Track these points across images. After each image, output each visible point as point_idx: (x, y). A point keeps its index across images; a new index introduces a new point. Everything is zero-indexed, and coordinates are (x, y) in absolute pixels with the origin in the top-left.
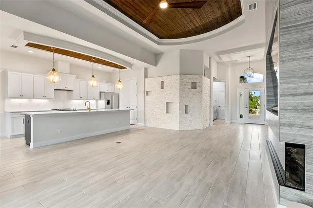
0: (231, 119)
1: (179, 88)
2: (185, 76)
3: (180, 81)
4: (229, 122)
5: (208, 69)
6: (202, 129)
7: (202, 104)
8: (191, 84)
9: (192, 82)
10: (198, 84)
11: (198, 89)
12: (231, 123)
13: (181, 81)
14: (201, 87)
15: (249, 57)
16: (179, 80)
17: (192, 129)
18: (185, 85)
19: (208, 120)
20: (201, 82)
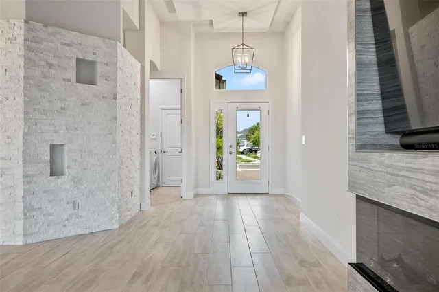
0: (196, 186)
1: (22, 74)
2: (50, 29)
3: (28, 49)
4: (191, 195)
5: (134, 30)
6: (116, 226)
7: (114, 142)
8: (74, 63)
9: (78, 60)
10: (100, 69)
11: (101, 86)
12: (196, 196)
13: (32, 45)
14: (111, 79)
15: (243, 14)
16: (21, 40)
17: (80, 231)
18: (50, 65)
19: (136, 193)
20: (112, 64)
